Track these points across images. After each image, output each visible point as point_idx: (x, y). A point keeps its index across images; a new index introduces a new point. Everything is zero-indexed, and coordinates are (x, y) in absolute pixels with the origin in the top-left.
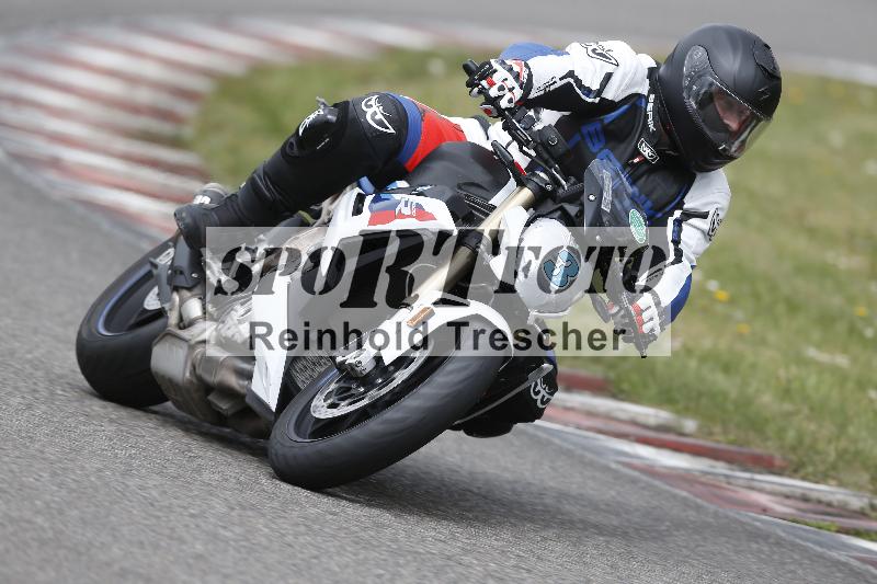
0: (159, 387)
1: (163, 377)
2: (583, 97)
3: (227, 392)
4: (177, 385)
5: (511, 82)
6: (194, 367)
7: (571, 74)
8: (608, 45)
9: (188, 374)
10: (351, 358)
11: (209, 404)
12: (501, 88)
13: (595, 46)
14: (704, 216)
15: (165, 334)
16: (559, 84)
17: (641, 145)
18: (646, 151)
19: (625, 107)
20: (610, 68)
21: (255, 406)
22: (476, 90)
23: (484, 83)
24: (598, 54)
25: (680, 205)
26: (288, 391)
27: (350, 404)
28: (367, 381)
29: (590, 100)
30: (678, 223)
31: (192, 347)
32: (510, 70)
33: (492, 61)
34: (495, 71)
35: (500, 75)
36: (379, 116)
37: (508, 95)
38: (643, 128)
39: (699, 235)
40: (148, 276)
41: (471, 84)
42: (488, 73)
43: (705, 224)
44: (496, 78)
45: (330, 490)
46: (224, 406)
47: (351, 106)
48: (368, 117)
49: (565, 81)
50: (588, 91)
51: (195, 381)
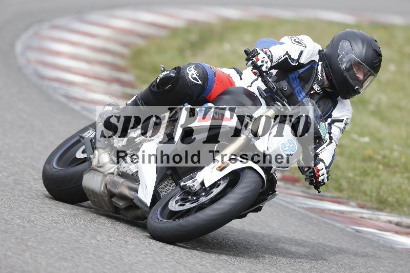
0: (85, 194)
1: (89, 189)
2: (291, 63)
3: (123, 197)
4: (96, 193)
5: (266, 59)
6: (106, 186)
7: (287, 53)
8: (301, 37)
9: (102, 188)
10: (189, 183)
11: (112, 203)
12: (262, 62)
13: (295, 38)
14: (341, 121)
15: (91, 169)
16: (283, 58)
17: (314, 85)
18: (317, 88)
19: (308, 66)
20: (302, 48)
21: (138, 204)
22: (251, 62)
23: (254, 59)
24: (296, 42)
25: (330, 116)
26: (156, 198)
27: (191, 204)
28: (197, 194)
29: (294, 64)
30: (330, 125)
31: (105, 176)
32: (266, 53)
33: (257, 49)
34: (259, 54)
35: (261, 56)
36: (195, 76)
37: (265, 65)
38: (315, 77)
39: (338, 130)
40: (78, 142)
41: (248, 60)
42: (255, 54)
43: (341, 125)
44: (260, 57)
45: (180, 244)
46: (121, 204)
47: (182, 70)
48: (190, 76)
49: (285, 57)
50: (293, 60)
51: (106, 191)
